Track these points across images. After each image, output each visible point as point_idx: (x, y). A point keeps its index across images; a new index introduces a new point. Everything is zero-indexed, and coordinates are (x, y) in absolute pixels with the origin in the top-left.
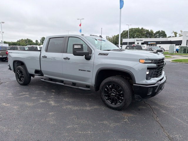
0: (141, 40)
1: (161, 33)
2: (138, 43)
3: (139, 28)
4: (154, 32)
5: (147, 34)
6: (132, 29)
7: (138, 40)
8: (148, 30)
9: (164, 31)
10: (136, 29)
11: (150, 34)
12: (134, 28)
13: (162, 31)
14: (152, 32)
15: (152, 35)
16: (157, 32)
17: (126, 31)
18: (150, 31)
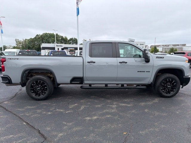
0: (61, 46)
1: (74, 40)
2: (58, 49)
3: (53, 33)
4: (68, 39)
5: (61, 40)
6: (47, 33)
7: (58, 46)
8: (62, 37)
9: (76, 39)
10: (51, 34)
11: (64, 40)
12: (49, 33)
13: (75, 38)
14: (66, 38)
15: (66, 41)
16: (70, 39)
17: (39, 35)
18: (64, 37)
